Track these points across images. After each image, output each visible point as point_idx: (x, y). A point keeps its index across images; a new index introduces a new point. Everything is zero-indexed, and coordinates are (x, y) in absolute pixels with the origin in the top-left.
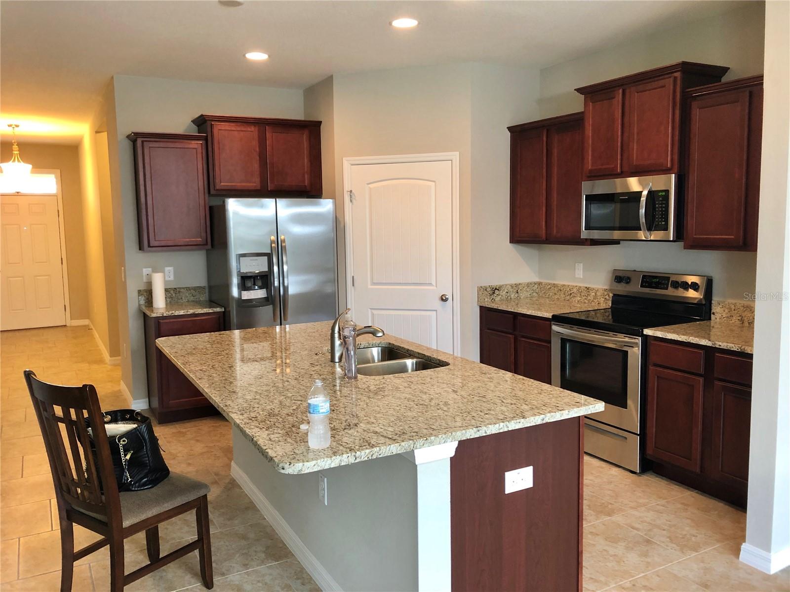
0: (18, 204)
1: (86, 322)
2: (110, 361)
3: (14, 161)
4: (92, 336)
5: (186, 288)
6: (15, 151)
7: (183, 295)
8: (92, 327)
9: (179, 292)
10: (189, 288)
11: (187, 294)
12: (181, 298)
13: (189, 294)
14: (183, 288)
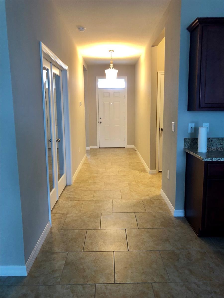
0: (109, 93)
1: (133, 146)
2: (150, 172)
3: (111, 68)
4: (137, 155)
5: (217, 138)
6: (111, 64)
7: (214, 143)
8: (136, 149)
9: (211, 141)
10: (218, 138)
11: (217, 143)
12: (213, 145)
13: (218, 143)
14: (215, 138)
